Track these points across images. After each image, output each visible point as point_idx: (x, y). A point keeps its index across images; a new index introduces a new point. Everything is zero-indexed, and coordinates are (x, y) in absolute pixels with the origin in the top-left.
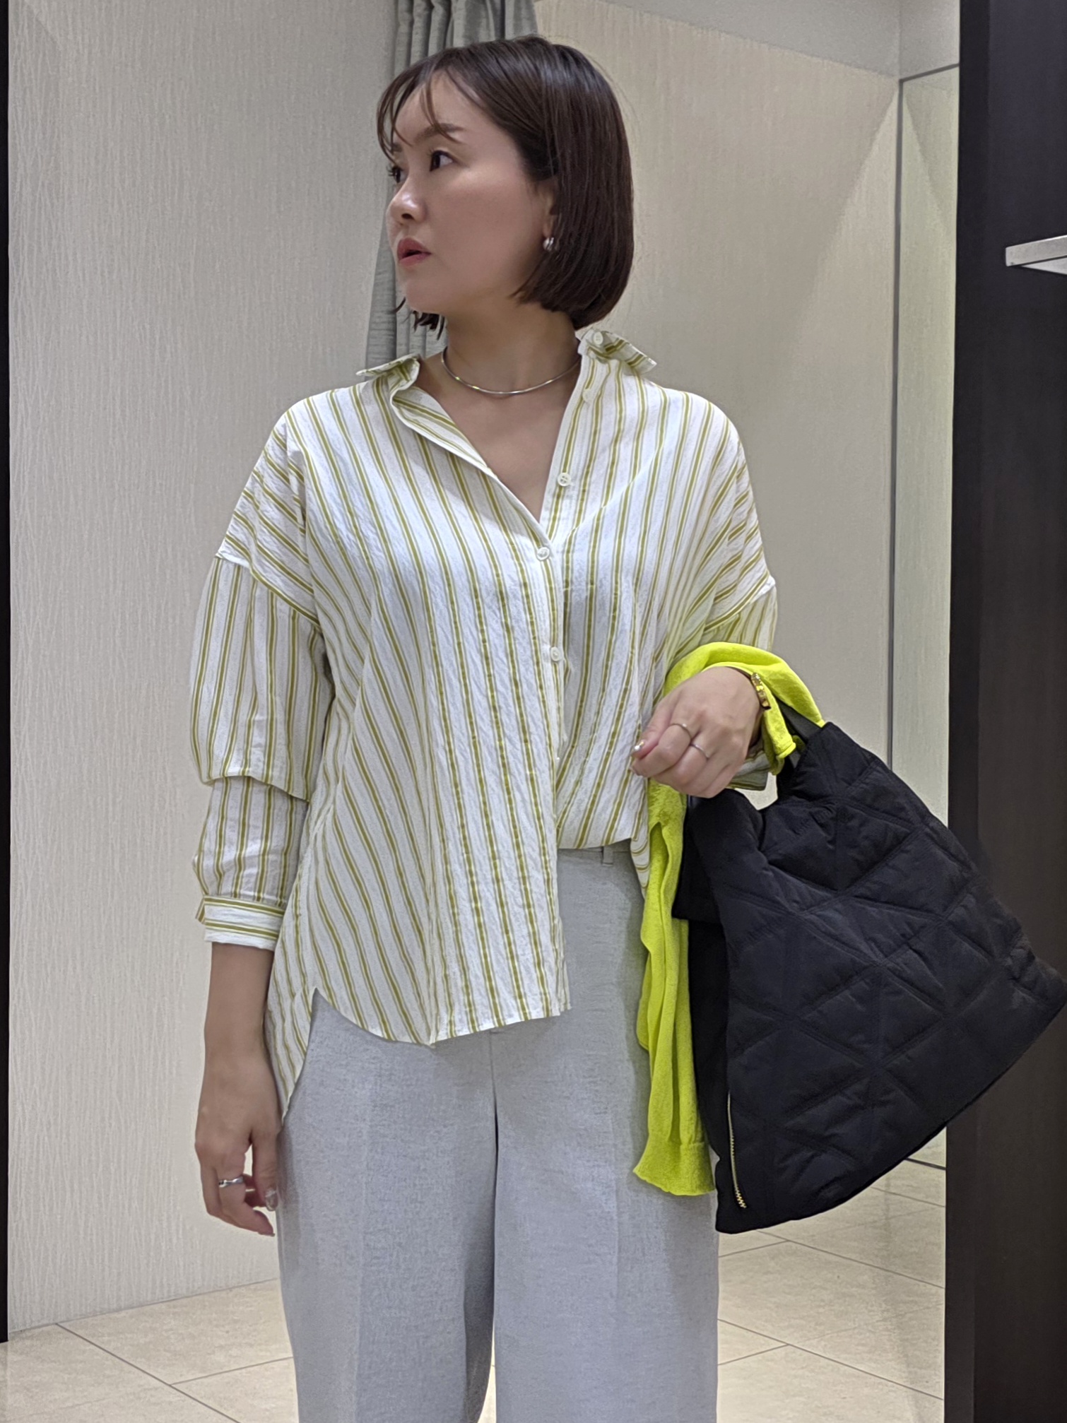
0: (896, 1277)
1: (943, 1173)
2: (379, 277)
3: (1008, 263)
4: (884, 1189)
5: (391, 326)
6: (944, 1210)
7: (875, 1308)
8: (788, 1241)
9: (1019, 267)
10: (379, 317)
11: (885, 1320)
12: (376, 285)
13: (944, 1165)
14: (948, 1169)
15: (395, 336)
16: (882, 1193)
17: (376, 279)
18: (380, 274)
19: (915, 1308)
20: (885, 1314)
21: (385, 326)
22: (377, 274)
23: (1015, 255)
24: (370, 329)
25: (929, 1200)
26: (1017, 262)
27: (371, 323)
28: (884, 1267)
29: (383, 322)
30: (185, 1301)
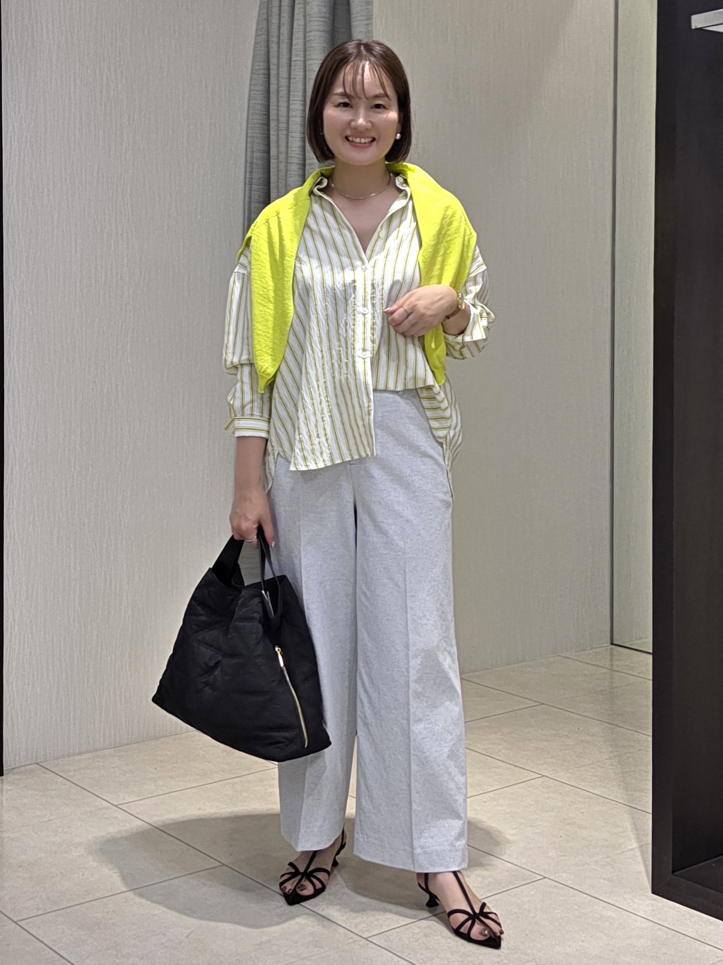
0: (618, 729)
1: (650, 657)
2: (258, 38)
3: (693, 27)
4: (609, 668)
5: (266, 72)
6: (651, 683)
7: (604, 750)
8: (543, 704)
9: (700, 29)
10: (259, 66)
11: (611, 758)
12: (256, 43)
13: (651, 651)
14: (654, 654)
15: (269, 78)
16: (608, 671)
17: (255, 39)
18: (259, 35)
19: (632, 750)
20: (611, 755)
21: (262, 72)
22: (257, 35)
23: (698, 21)
24: (252, 73)
25: (641, 675)
26: (699, 26)
27: (252, 69)
28: (610, 721)
29: (261, 69)
30: (126, 747)
